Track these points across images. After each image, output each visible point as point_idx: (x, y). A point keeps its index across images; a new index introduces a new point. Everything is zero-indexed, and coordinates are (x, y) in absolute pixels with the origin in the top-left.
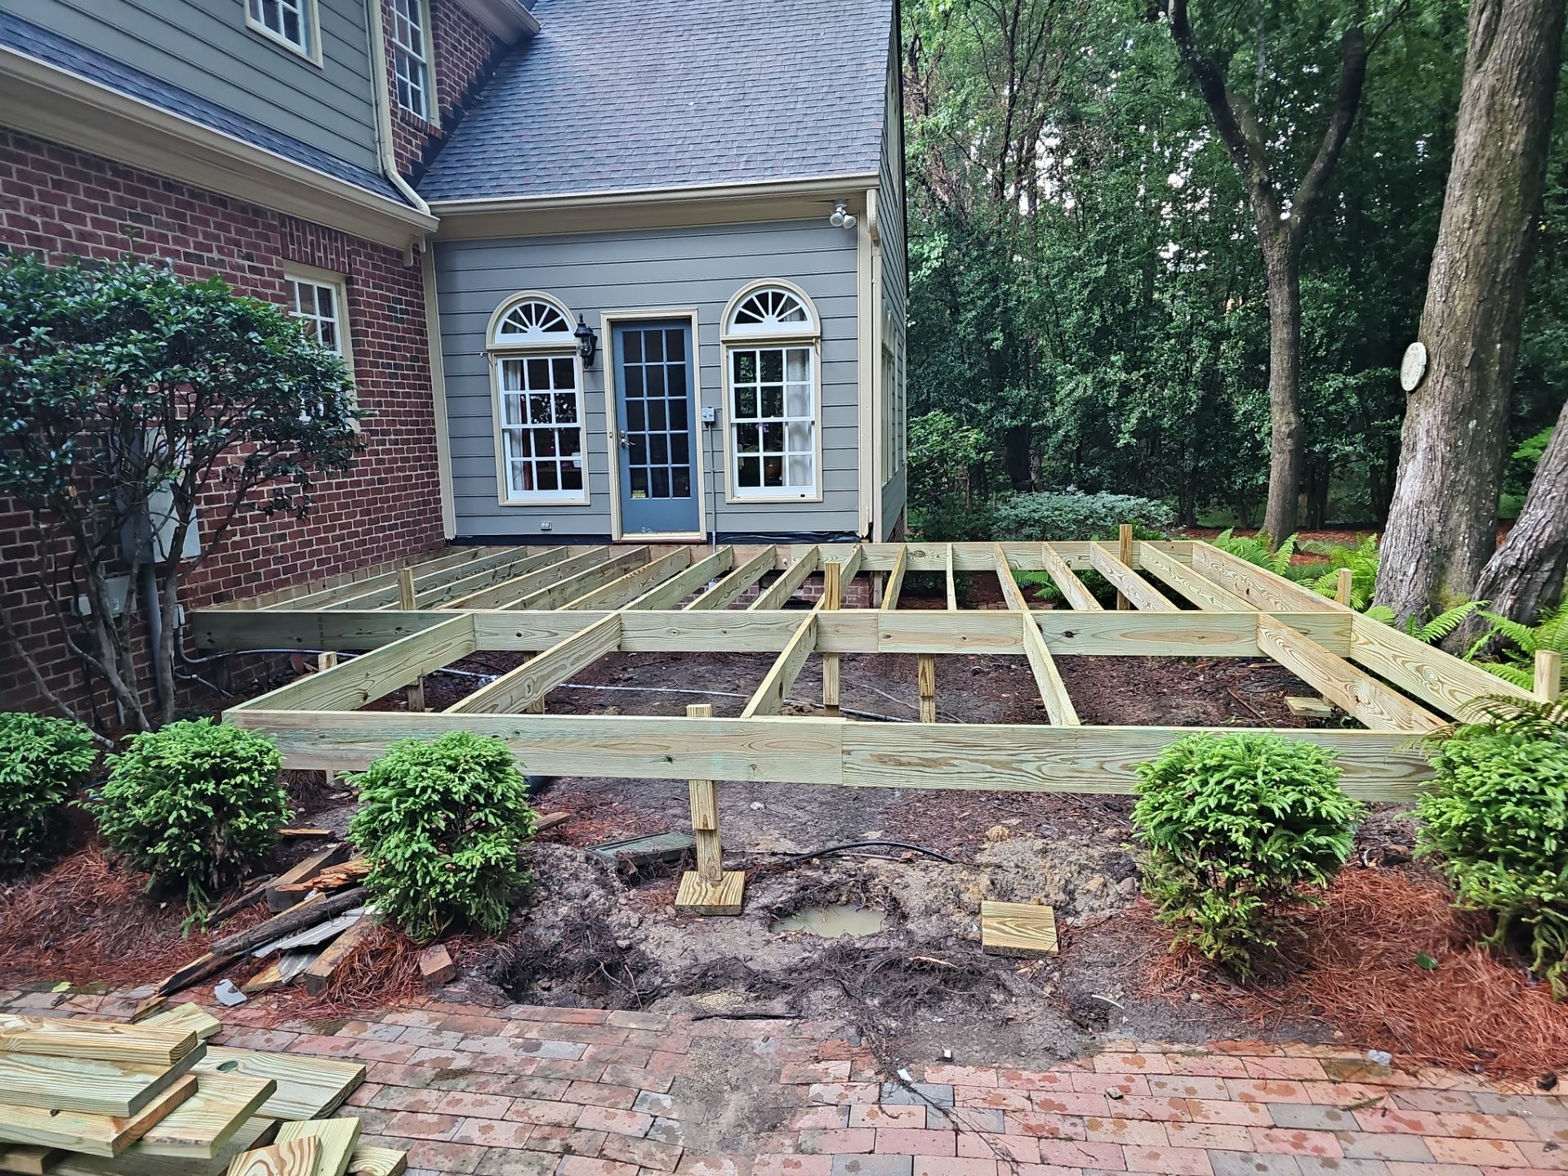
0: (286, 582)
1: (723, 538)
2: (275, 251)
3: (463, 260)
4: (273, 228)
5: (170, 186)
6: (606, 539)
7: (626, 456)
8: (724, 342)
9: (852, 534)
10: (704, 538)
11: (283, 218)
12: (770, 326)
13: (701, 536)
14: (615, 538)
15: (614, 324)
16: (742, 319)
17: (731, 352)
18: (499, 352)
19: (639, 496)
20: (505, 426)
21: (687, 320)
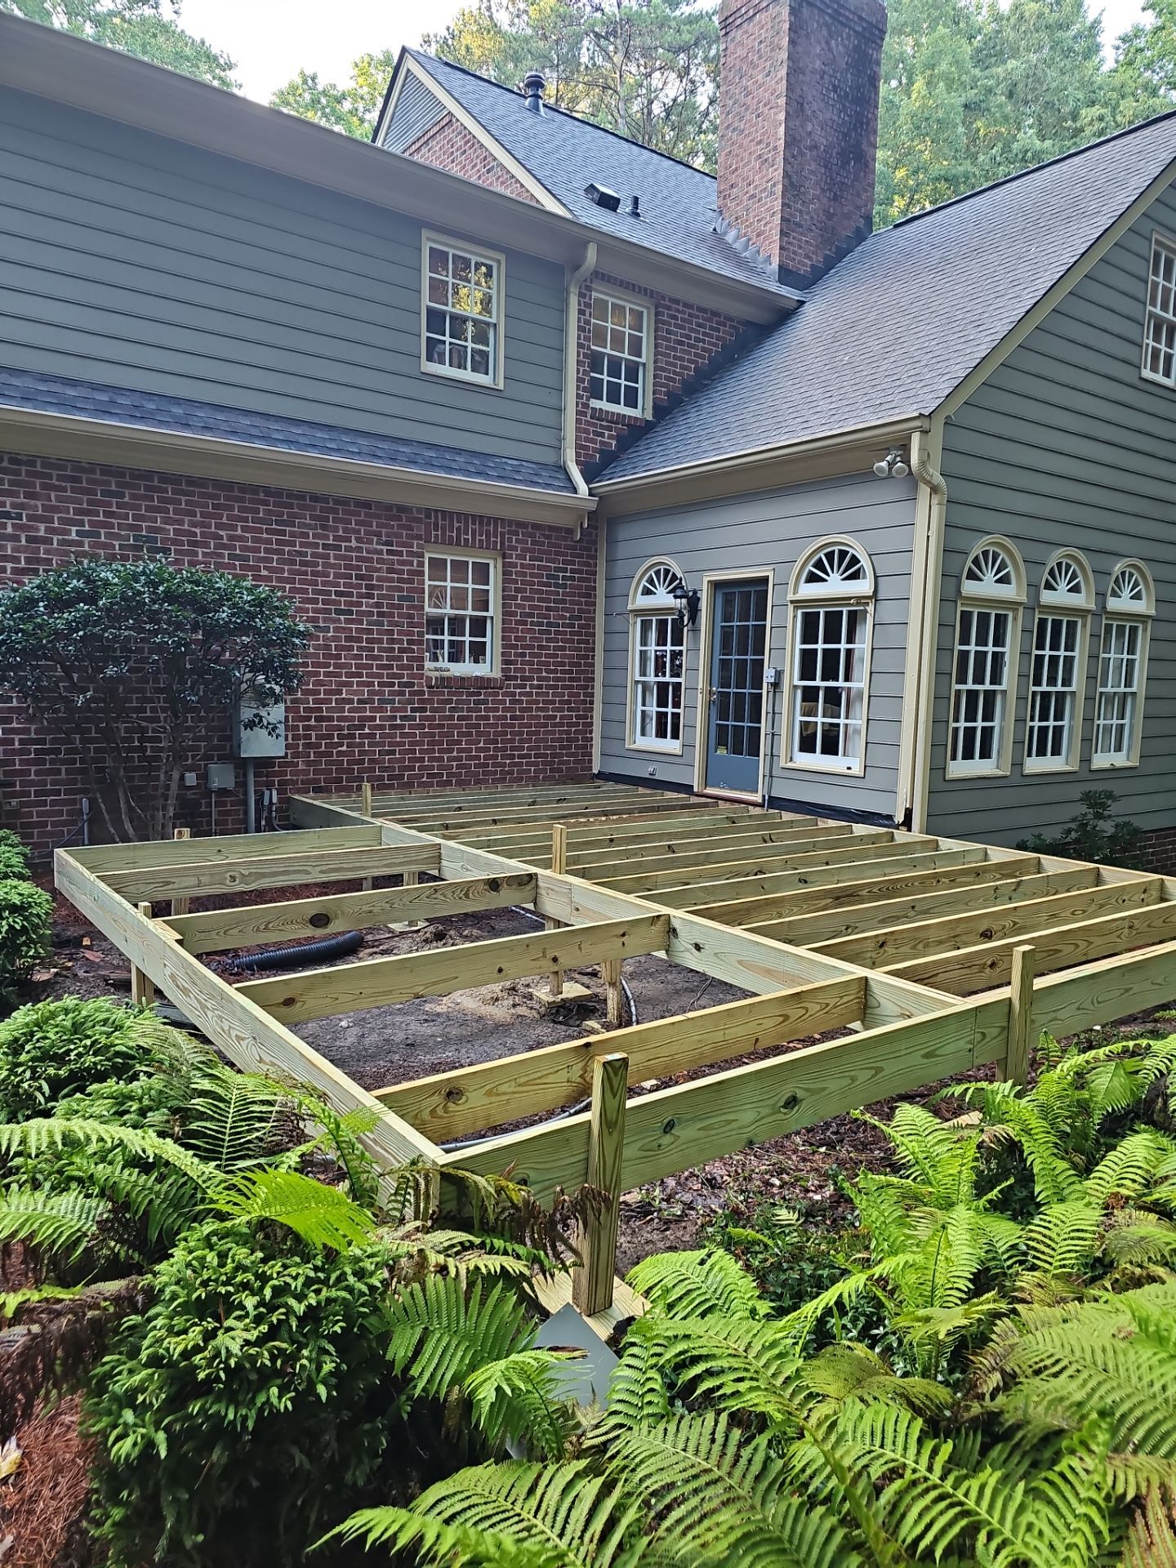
0: (391, 787)
1: (774, 802)
2: (419, 537)
3: (624, 532)
4: (418, 520)
5: (315, 498)
6: (687, 789)
7: (714, 711)
8: (792, 602)
9: (890, 817)
10: (760, 801)
11: (428, 512)
12: (835, 586)
13: (757, 798)
14: (695, 790)
15: (716, 585)
16: (812, 578)
17: (799, 612)
18: (638, 612)
19: (722, 751)
20: (638, 678)
21: (765, 580)
